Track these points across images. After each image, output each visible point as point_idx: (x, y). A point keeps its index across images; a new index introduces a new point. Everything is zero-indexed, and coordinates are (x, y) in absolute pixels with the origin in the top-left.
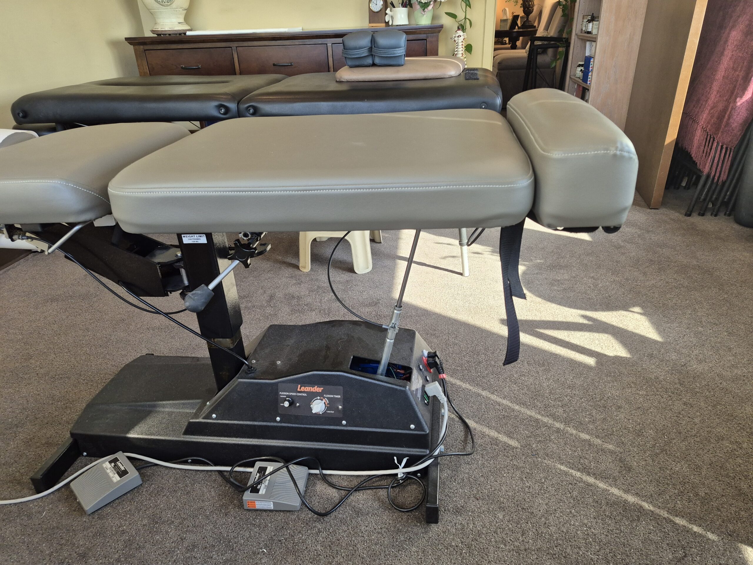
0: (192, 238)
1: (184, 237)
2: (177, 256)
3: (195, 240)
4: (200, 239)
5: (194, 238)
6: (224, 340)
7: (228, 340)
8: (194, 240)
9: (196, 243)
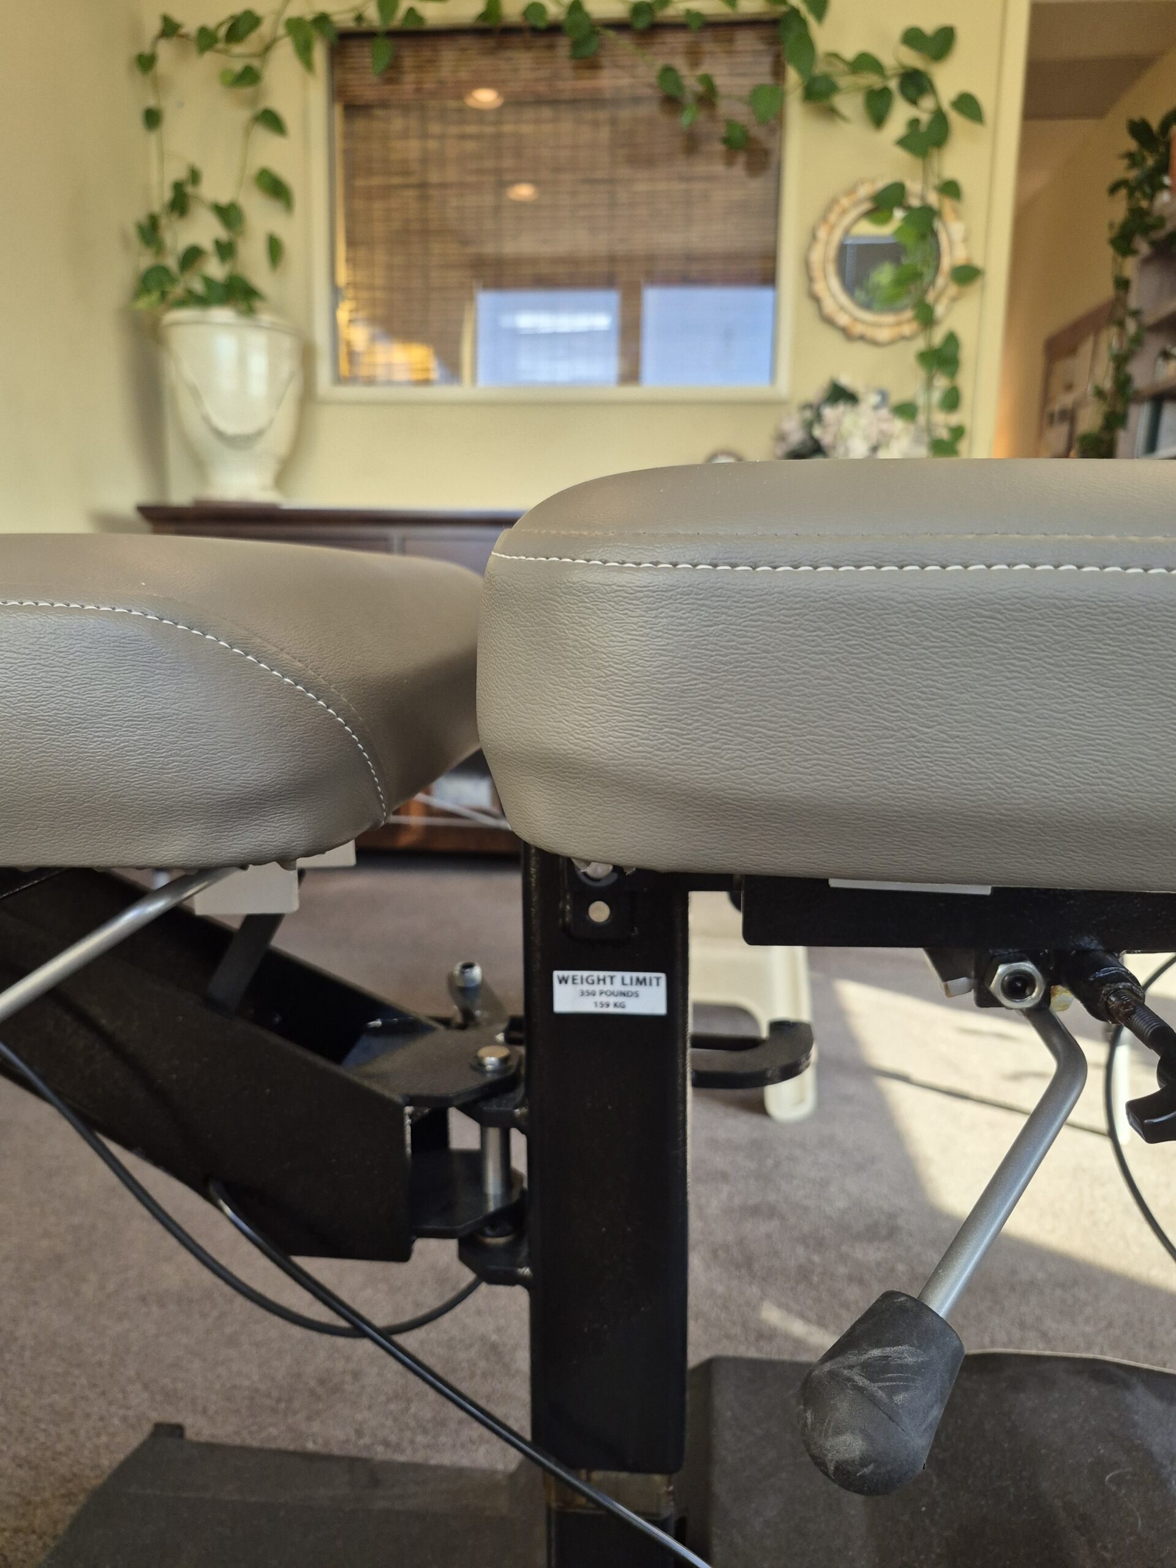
0: (597, 988)
1: (563, 980)
2: (479, 1066)
3: (612, 1000)
4: (637, 995)
5: (608, 987)
6: (639, 1478)
7: (657, 1478)
8: (604, 999)
9: (611, 1010)
